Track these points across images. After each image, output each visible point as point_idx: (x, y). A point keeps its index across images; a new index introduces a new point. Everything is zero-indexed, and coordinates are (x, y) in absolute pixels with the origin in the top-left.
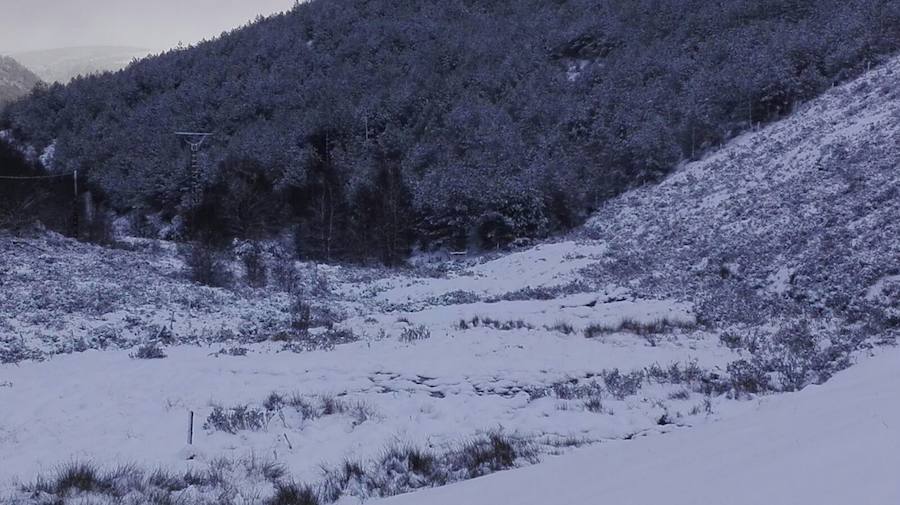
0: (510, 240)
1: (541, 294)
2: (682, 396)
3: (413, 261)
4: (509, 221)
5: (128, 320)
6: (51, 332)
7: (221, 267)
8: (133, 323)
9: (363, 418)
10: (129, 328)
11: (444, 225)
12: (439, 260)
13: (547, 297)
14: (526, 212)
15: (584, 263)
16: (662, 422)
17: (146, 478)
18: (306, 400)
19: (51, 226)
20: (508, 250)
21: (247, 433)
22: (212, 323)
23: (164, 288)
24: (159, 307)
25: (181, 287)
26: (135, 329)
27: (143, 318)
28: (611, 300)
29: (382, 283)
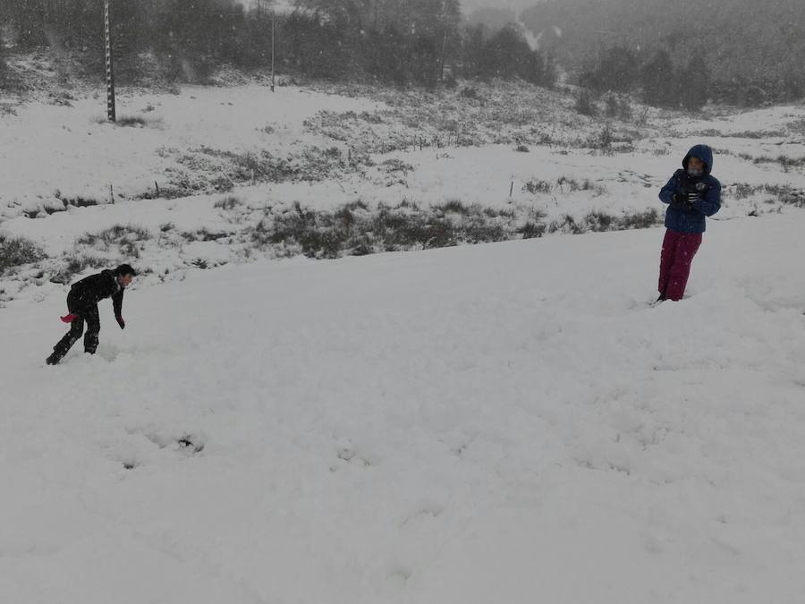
0: (761, 102)
1: (753, 136)
2: (771, 202)
3: (704, 109)
4: (764, 92)
5: (532, 130)
6: (494, 133)
7: (594, 106)
8: (534, 131)
9: (600, 194)
10: (532, 133)
11: (725, 91)
12: (720, 109)
13: (757, 137)
14: (773, 88)
15: (791, 120)
16: (752, 214)
17: (482, 210)
18: (577, 182)
19: (523, 77)
20: (759, 108)
21: (541, 194)
22: (572, 135)
23: (558, 114)
24: (549, 125)
25: (567, 114)
26: (534, 134)
27: (539, 130)
28: (792, 143)
29: (676, 120)
